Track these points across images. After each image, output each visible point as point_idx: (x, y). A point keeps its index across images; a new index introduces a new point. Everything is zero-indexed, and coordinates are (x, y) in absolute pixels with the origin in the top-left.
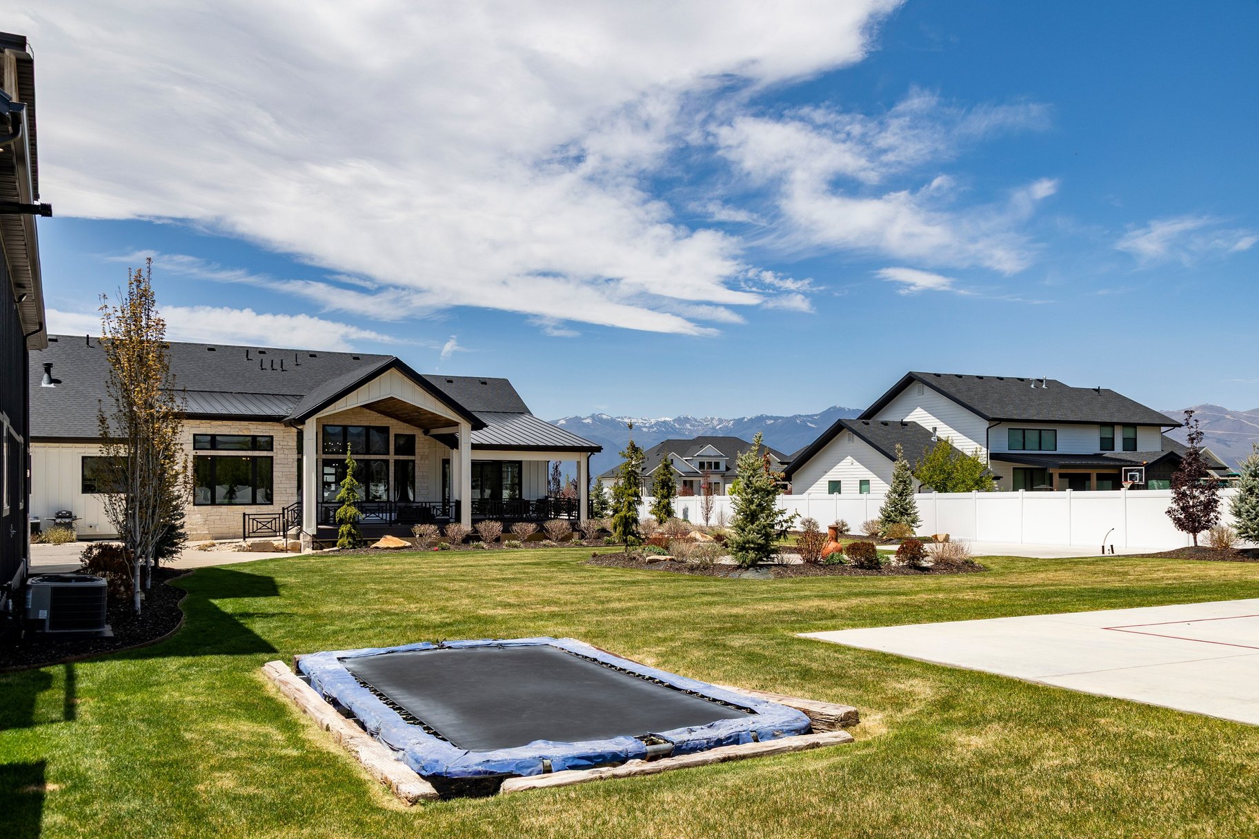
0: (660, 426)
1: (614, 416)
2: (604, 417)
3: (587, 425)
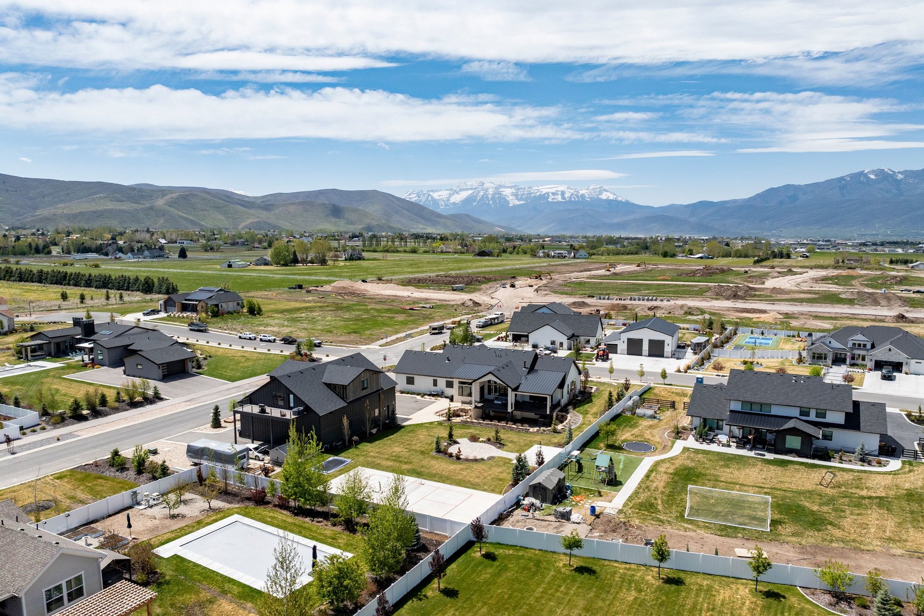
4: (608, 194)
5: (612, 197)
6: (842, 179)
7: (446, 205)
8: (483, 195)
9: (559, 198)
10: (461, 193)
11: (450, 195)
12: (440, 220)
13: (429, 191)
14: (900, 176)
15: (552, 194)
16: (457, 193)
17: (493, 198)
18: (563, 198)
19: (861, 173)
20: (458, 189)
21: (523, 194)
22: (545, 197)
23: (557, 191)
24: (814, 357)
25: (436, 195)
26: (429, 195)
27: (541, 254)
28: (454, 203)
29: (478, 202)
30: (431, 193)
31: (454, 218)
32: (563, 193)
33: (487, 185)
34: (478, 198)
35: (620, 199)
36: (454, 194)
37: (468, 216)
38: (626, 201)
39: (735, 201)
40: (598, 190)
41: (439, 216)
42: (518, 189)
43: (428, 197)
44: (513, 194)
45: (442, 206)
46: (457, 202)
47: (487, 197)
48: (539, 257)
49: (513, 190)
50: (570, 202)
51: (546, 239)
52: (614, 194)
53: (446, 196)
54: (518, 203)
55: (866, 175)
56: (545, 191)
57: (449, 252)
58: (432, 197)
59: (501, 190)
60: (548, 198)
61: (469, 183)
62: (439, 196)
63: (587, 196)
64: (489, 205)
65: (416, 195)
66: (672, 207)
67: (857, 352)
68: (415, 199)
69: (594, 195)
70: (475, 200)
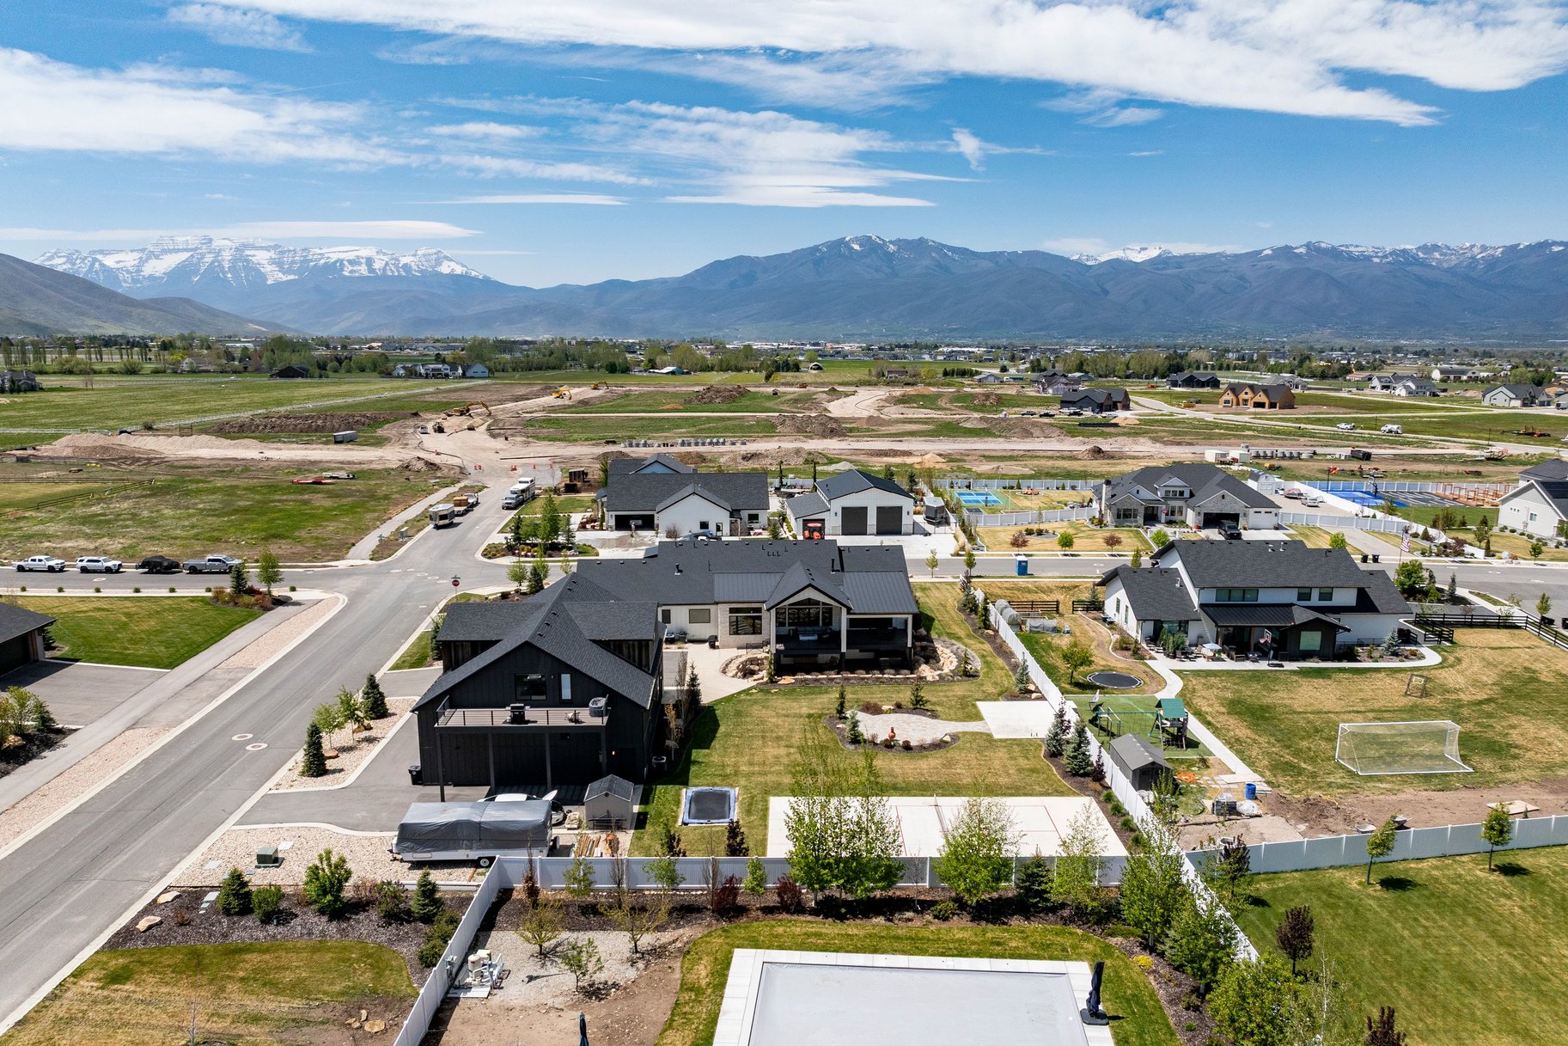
0: (1398, 255)
1: (1336, 244)
2: (1323, 245)
3: (1299, 256)
4: (453, 265)
5: (459, 270)
6: (816, 249)
7: (135, 281)
8: (213, 262)
9: (363, 270)
10: (165, 257)
11: (142, 262)
12: (130, 309)
13: (94, 252)
14: (892, 248)
15: (350, 262)
16: (157, 257)
17: (232, 269)
18: (371, 270)
19: (841, 242)
20: (157, 250)
21: (293, 262)
22: (335, 267)
23: (358, 257)
24: (1119, 517)
25: (110, 261)
26: (95, 260)
27: (402, 372)
28: (151, 277)
29: (203, 275)
30: (99, 257)
31: (160, 305)
32: (369, 261)
33: (217, 243)
34: (203, 269)
35: (474, 274)
36: (149, 258)
37: (188, 301)
38: (485, 277)
39: (663, 281)
40: (434, 257)
41: (128, 302)
42: (282, 252)
43: (92, 265)
44: (272, 262)
45: (126, 282)
46: (157, 274)
47: (221, 266)
48: (399, 377)
49: (272, 254)
50: (384, 278)
51: (374, 345)
52: (463, 266)
53: (132, 263)
54: (285, 278)
55: (847, 245)
56: (334, 257)
57: (207, 371)
58: (102, 265)
59: (248, 253)
60: (342, 270)
61: (180, 239)
62: (118, 262)
63: (415, 267)
64: (225, 280)
65: (64, 260)
66: (563, 289)
67: (1173, 503)
68: (65, 267)
69: (426, 266)
70: (196, 272)
